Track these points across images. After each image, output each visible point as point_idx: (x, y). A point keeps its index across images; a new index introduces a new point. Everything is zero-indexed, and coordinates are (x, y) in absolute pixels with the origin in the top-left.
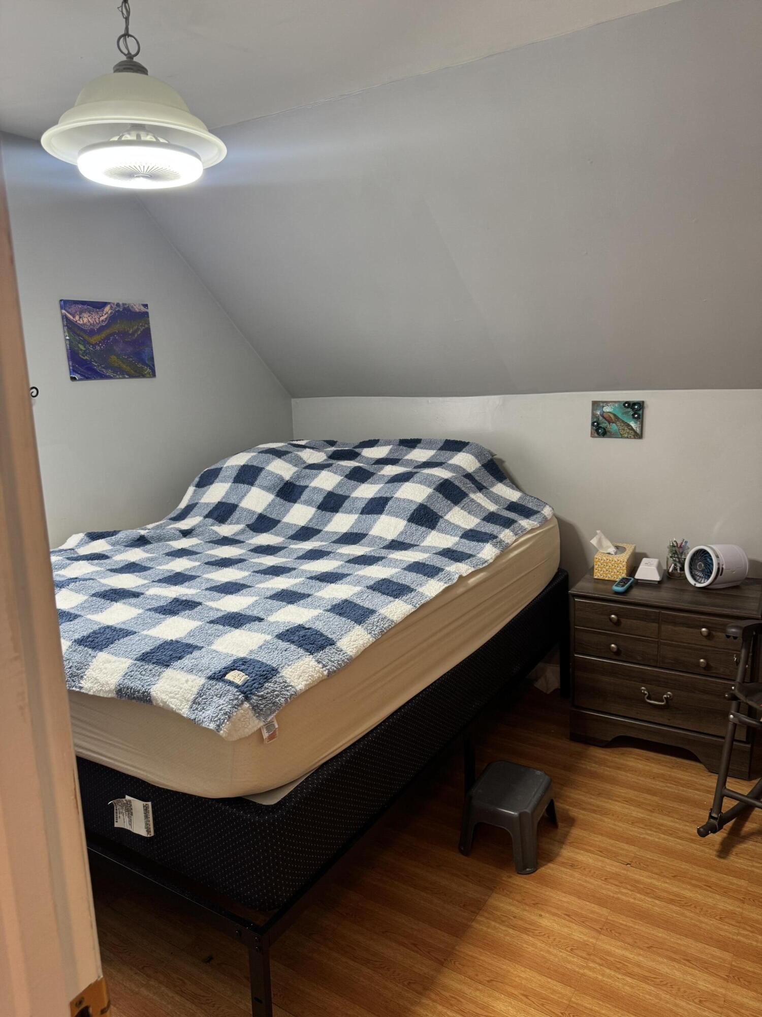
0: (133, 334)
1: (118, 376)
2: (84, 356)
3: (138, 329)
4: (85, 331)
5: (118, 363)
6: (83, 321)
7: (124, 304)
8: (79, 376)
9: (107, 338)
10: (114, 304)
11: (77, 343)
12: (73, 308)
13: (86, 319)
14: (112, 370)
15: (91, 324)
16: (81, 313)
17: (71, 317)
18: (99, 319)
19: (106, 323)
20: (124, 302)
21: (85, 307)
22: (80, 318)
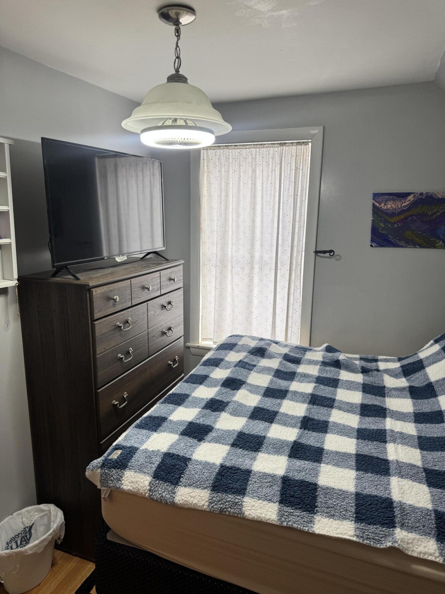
0: (432, 215)
1: (409, 246)
2: (383, 231)
3: (438, 212)
4: (387, 214)
5: (411, 236)
6: (387, 207)
7: (427, 193)
8: (376, 244)
9: (406, 218)
10: (417, 194)
11: (379, 222)
12: (380, 199)
13: (390, 206)
14: (404, 241)
15: (393, 209)
16: (386, 201)
17: (378, 205)
18: (401, 205)
19: (407, 208)
20: (427, 191)
21: (391, 197)
22: (385, 205)
